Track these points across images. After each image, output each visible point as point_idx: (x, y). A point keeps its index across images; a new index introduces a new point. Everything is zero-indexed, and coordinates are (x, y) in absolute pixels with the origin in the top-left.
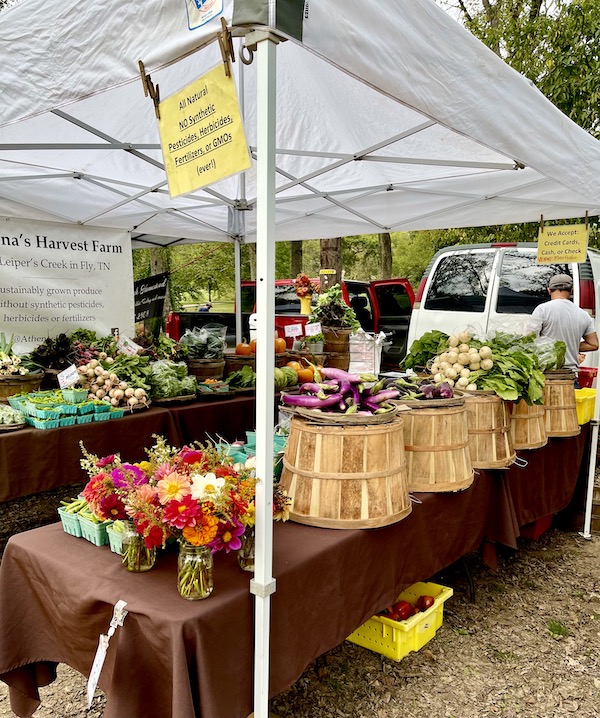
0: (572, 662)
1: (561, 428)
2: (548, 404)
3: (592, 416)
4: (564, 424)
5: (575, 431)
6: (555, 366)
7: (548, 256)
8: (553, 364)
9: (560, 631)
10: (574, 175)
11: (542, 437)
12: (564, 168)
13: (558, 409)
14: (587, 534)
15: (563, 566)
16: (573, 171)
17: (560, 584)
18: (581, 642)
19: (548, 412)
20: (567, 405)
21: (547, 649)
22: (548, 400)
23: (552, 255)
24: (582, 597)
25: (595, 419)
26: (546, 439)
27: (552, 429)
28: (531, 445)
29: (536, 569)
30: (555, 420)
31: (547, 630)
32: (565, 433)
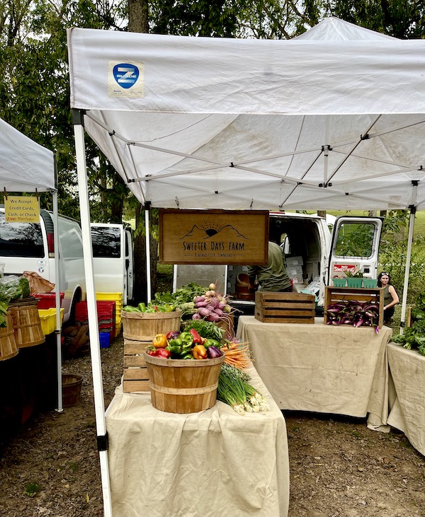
0: (42, 510)
1: (30, 340)
2: (19, 324)
3: (55, 328)
4: (32, 337)
5: (41, 340)
6: (22, 296)
7: (13, 217)
8: (20, 295)
9: (34, 489)
10: (14, 163)
11: (14, 349)
12: (5, 158)
13: (27, 327)
14: (60, 410)
15: (42, 438)
16: (13, 160)
17: (39, 453)
18: (49, 492)
19: (19, 330)
20: (33, 323)
21: (25, 507)
22: (18, 321)
23: (16, 216)
24: (52, 457)
25: (57, 329)
26: (17, 350)
27: (23, 341)
28: (4, 357)
29: (21, 447)
30: (25, 334)
31: (25, 492)
32: (34, 343)
